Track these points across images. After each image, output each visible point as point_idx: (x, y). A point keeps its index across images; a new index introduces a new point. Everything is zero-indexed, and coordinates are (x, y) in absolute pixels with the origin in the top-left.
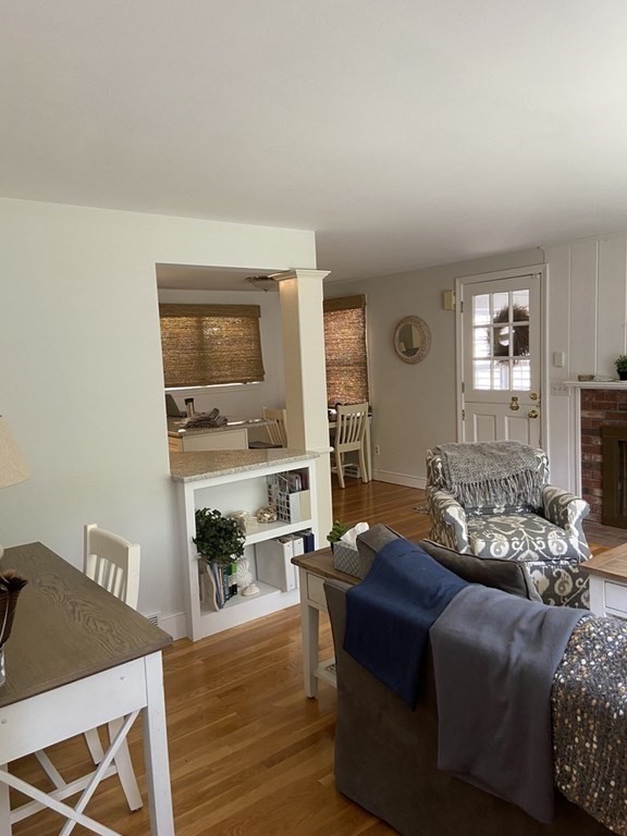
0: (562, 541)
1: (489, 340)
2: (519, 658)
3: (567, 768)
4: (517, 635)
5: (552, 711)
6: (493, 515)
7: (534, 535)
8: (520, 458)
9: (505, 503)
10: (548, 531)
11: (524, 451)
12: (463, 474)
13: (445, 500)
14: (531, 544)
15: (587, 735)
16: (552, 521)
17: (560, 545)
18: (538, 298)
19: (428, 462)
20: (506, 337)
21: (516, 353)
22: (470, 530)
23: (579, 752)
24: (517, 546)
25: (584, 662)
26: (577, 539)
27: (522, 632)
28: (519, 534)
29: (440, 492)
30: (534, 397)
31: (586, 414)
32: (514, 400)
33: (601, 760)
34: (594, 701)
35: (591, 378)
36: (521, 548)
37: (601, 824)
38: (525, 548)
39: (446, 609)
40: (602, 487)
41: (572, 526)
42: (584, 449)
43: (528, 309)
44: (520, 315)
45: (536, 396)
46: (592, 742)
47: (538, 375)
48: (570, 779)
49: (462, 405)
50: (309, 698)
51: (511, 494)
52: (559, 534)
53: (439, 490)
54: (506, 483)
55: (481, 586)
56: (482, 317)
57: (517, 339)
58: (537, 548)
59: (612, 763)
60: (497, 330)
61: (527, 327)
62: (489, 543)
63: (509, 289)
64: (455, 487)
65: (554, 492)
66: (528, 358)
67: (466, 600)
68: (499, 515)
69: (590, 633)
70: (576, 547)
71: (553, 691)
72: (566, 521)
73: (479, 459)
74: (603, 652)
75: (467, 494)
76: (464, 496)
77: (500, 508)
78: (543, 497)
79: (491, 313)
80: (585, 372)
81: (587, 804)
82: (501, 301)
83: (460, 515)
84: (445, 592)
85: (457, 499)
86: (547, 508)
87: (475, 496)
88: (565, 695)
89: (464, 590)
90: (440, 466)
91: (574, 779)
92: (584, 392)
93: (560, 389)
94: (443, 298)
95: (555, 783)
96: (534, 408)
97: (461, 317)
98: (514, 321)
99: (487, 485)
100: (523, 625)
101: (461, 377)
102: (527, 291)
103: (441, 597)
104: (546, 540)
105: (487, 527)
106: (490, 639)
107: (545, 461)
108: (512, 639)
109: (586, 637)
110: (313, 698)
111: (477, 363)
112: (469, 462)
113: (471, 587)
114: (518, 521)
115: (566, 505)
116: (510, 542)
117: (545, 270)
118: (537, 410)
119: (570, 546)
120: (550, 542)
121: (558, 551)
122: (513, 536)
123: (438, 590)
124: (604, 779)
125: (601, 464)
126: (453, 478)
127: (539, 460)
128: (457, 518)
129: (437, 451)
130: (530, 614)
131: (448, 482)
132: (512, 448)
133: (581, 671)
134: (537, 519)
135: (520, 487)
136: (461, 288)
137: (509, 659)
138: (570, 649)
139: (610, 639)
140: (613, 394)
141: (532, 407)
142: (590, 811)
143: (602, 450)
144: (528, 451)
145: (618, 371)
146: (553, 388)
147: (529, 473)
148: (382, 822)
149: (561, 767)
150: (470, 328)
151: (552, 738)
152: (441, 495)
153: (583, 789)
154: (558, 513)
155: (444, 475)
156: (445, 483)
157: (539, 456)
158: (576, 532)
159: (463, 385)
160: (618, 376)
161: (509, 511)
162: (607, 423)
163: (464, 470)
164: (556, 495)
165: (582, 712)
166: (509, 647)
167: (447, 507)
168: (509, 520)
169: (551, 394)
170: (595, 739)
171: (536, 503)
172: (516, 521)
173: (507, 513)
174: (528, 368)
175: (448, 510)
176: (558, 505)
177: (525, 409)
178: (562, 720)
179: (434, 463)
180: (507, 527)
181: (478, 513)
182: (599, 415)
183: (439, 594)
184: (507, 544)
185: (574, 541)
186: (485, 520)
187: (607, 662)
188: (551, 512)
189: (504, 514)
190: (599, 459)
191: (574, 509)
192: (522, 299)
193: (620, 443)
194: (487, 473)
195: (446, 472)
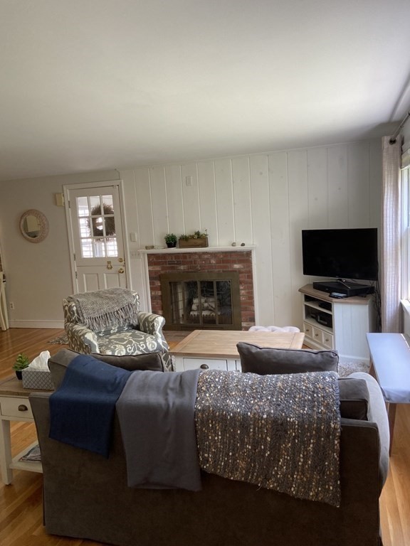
0: (154, 342)
1: (89, 226)
2: (174, 403)
3: (206, 455)
4: (169, 392)
5: (196, 426)
6: (111, 335)
7: (139, 341)
8: (124, 297)
9: (118, 325)
10: (146, 337)
11: (125, 292)
12: (90, 311)
13: (82, 330)
14: (138, 347)
15: (215, 433)
16: (145, 331)
17: (153, 344)
18: (118, 200)
19: (64, 307)
20: (101, 224)
21: (107, 234)
22: (100, 346)
23: (212, 444)
24: (130, 350)
25: (207, 395)
26: (161, 340)
27: (172, 389)
28: (130, 342)
29: (76, 326)
30: (121, 260)
31: (151, 268)
32: (108, 263)
33: (223, 443)
34: (218, 413)
35: (153, 247)
36: (132, 350)
37: (227, 479)
38: (135, 350)
39: (125, 389)
40: (162, 309)
41: (157, 333)
42: (151, 289)
43: (112, 207)
44: (107, 211)
45: (122, 259)
46: (218, 435)
47: (122, 247)
48: (208, 461)
49: (75, 269)
50: (7, 485)
51: (121, 320)
52: (151, 338)
53: (76, 324)
54: (118, 313)
55: (140, 371)
56: (84, 212)
57: (107, 226)
58: (141, 348)
59: (230, 442)
60: (94, 220)
61: (113, 218)
62: (113, 351)
63: (101, 194)
64: (86, 321)
65: (145, 314)
66: (115, 237)
67: (135, 381)
68: (114, 334)
69: (207, 379)
70: (161, 344)
71: (195, 415)
72: (154, 330)
73: (99, 301)
74: (215, 387)
75: (95, 324)
76: (93, 325)
77: (114, 329)
78: (139, 319)
79: (89, 208)
80: (149, 244)
81: (219, 470)
82: (95, 201)
83: (94, 338)
84: (121, 379)
85: (89, 328)
86: (141, 325)
87: (99, 325)
88: (202, 415)
89: (132, 376)
90: (75, 309)
91: (210, 460)
92: (149, 256)
93: (135, 254)
94: (56, 199)
95: (200, 466)
96: (122, 267)
97: (69, 211)
98: (105, 214)
99: (107, 316)
100: (171, 385)
101: (73, 251)
102: (111, 196)
103: (119, 383)
104: (145, 343)
105: (110, 342)
106: (155, 398)
107: (137, 297)
108: (167, 394)
109: (205, 382)
110: (10, 484)
111: (83, 241)
112: (94, 303)
113: (135, 373)
114: (127, 335)
115: (153, 321)
116: (126, 348)
117: (121, 183)
118: (123, 268)
119: (158, 344)
120: (148, 344)
121: (152, 348)
122: (127, 344)
123: (116, 379)
124: (226, 454)
125: (161, 296)
126: (84, 315)
127: (134, 297)
128: (92, 340)
129: (71, 299)
130: (173, 378)
131: (81, 318)
132: (119, 292)
133: (207, 400)
134: (137, 332)
135: (126, 315)
136: (67, 192)
137: (168, 405)
138: (199, 391)
139: (217, 380)
140: (164, 256)
141: (120, 266)
142: (220, 474)
143: (161, 288)
144: (128, 293)
145: (167, 243)
146: (132, 255)
147: (130, 305)
148: (85, 540)
149: (203, 455)
150: (76, 218)
151: (197, 442)
152: (78, 327)
153: (216, 462)
154: (149, 326)
155: (78, 314)
156: (79, 320)
157: (134, 295)
158: (160, 335)
159: (75, 255)
160: (166, 246)
161: (120, 330)
162: (162, 272)
163: (91, 309)
164: (146, 316)
165: (212, 422)
166: (166, 400)
167: (85, 333)
168: (122, 335)
169: (131, 258)
170: (220, 433)
171: (135, 322)
172: (126, 336)
173: (119, 332)
174: (116, 243)
175: (86, 336)
176: (148, 322)
177: (115, 269)
178: (202, 429)
179: (70, 308)
180: (122, 340)
181: (101, 335)
182: (158, 268)
183: (117, 382)
184: (124, 350)
185: (160, 341)
186: (107, 338)
187: (218, 391)
188: (144, 327)
189: (117, 332)
190: (159, 293)
191: (158, 322)
192: (108, 200)
193: (170, 283)
194: (106, 309)
195: (80, 312)
